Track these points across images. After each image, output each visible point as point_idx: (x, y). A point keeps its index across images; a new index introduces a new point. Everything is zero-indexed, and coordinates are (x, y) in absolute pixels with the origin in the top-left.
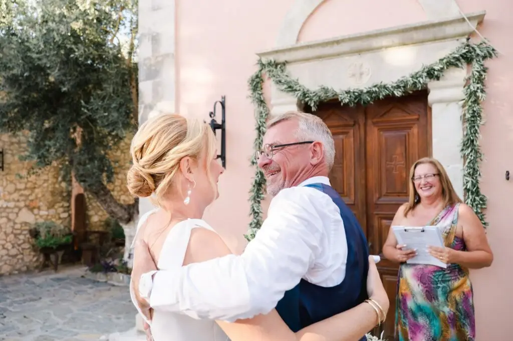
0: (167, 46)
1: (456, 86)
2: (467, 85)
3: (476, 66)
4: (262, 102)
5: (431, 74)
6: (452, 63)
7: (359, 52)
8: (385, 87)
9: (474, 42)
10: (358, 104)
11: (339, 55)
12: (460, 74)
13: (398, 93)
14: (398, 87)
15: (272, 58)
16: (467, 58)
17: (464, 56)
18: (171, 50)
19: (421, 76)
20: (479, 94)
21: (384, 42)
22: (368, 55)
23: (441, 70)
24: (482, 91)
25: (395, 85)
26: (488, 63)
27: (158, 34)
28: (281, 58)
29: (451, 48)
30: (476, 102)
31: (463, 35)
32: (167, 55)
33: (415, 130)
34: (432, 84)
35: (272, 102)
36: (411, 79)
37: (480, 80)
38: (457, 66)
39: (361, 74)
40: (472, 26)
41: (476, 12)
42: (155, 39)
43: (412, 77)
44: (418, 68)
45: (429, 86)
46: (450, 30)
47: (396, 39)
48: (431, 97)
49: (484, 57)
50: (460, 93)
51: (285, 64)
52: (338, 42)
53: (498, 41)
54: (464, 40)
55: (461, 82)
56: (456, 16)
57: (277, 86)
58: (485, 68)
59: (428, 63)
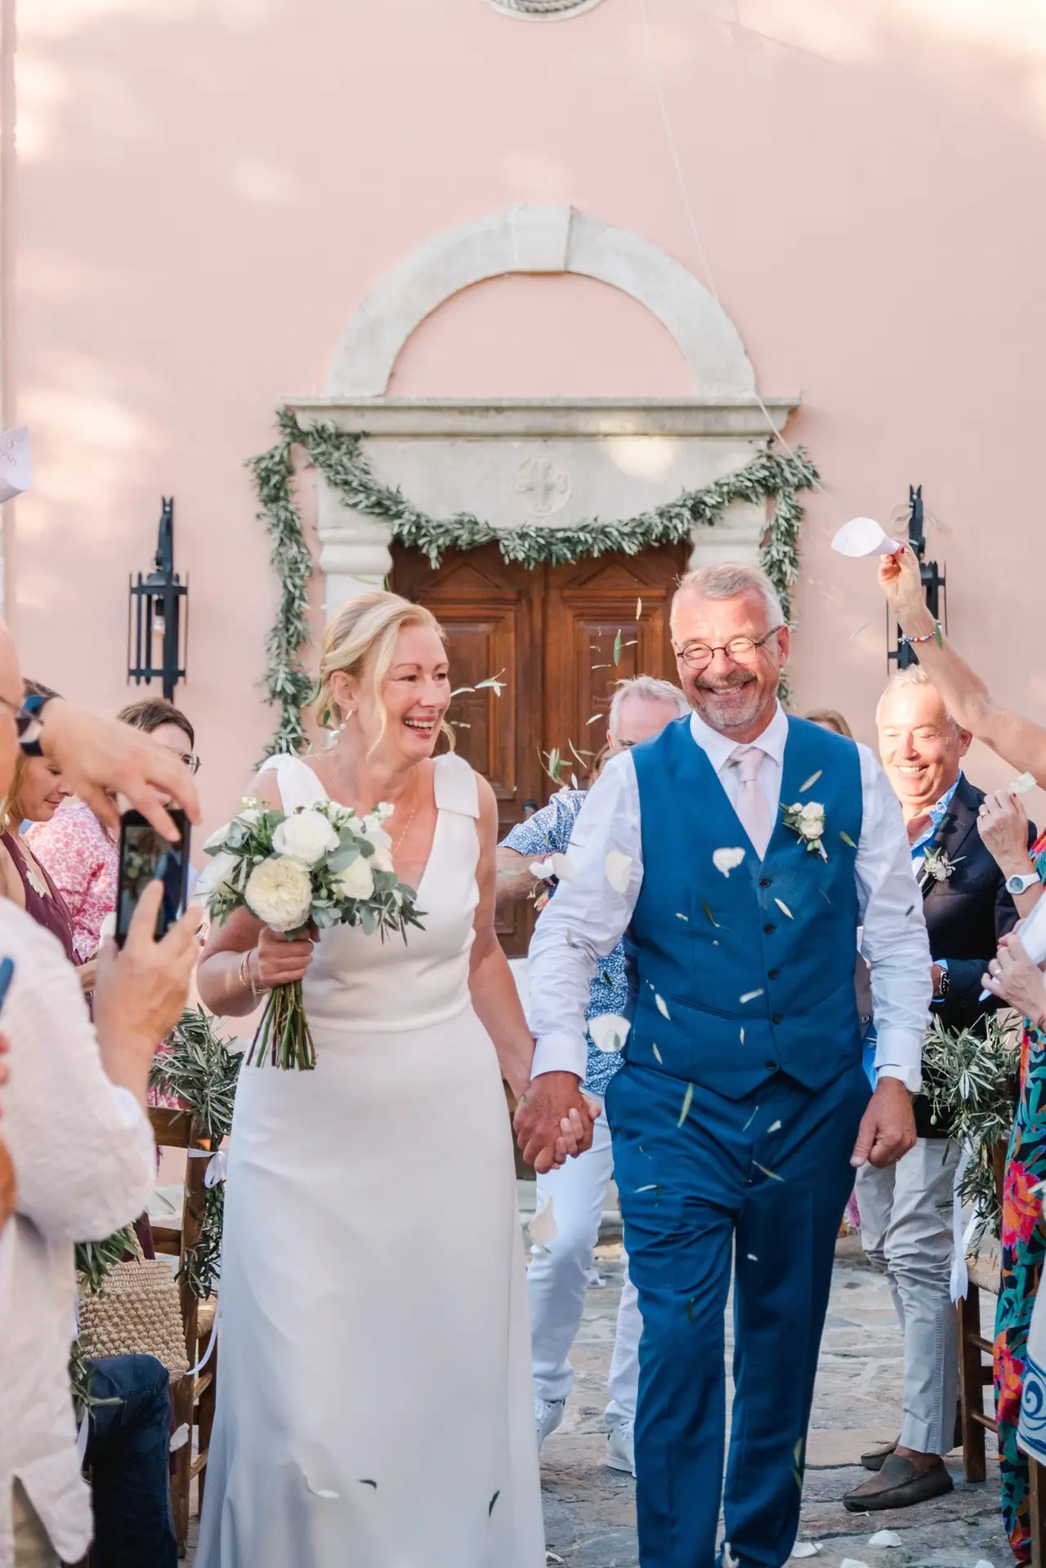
1: (747, 542)
2: (765, 543)
3: (782, 509)
4: (291, 531)
5: (697, 510)
7: (546, 435)
8: (604, 532)
9: (784, 449)
10: (546, 564)
11: (497, 436)
12: (753, 517)
13: (631, 548)
14: (633, 534)
15: (330, 422)
16: (768, 485)
17: (762, 482)
19: (678, 515)
20: (787, 567)
21: (605, 424)
22: (565, 446)
23: (717, 506)
24: (793, 562)
25: (627, 530)
26: (804, 499)
28: (354, 424)
29: (739, 459)
31: (761, 434)
33: (657, 623)
34: (700, 534)
35: (323, 534)
36: (657, 520)
37: (790, 536)
38: (747, 498)
39: (548, 489)
40: (775, 423)
41: (786, 395)
43: (661, 515)
44: (672, 496)
45: (694, 537)
46: (736, 422)
47: (628, 423)
49: (798, 487)
51: (357, 437)
52: (499, 410)
53: (828, 458)
54: (762, 444)
55: (756, 535)
56: (747, 396)
57: (338, 494)
58: (799, 513)
59: (692, 488)
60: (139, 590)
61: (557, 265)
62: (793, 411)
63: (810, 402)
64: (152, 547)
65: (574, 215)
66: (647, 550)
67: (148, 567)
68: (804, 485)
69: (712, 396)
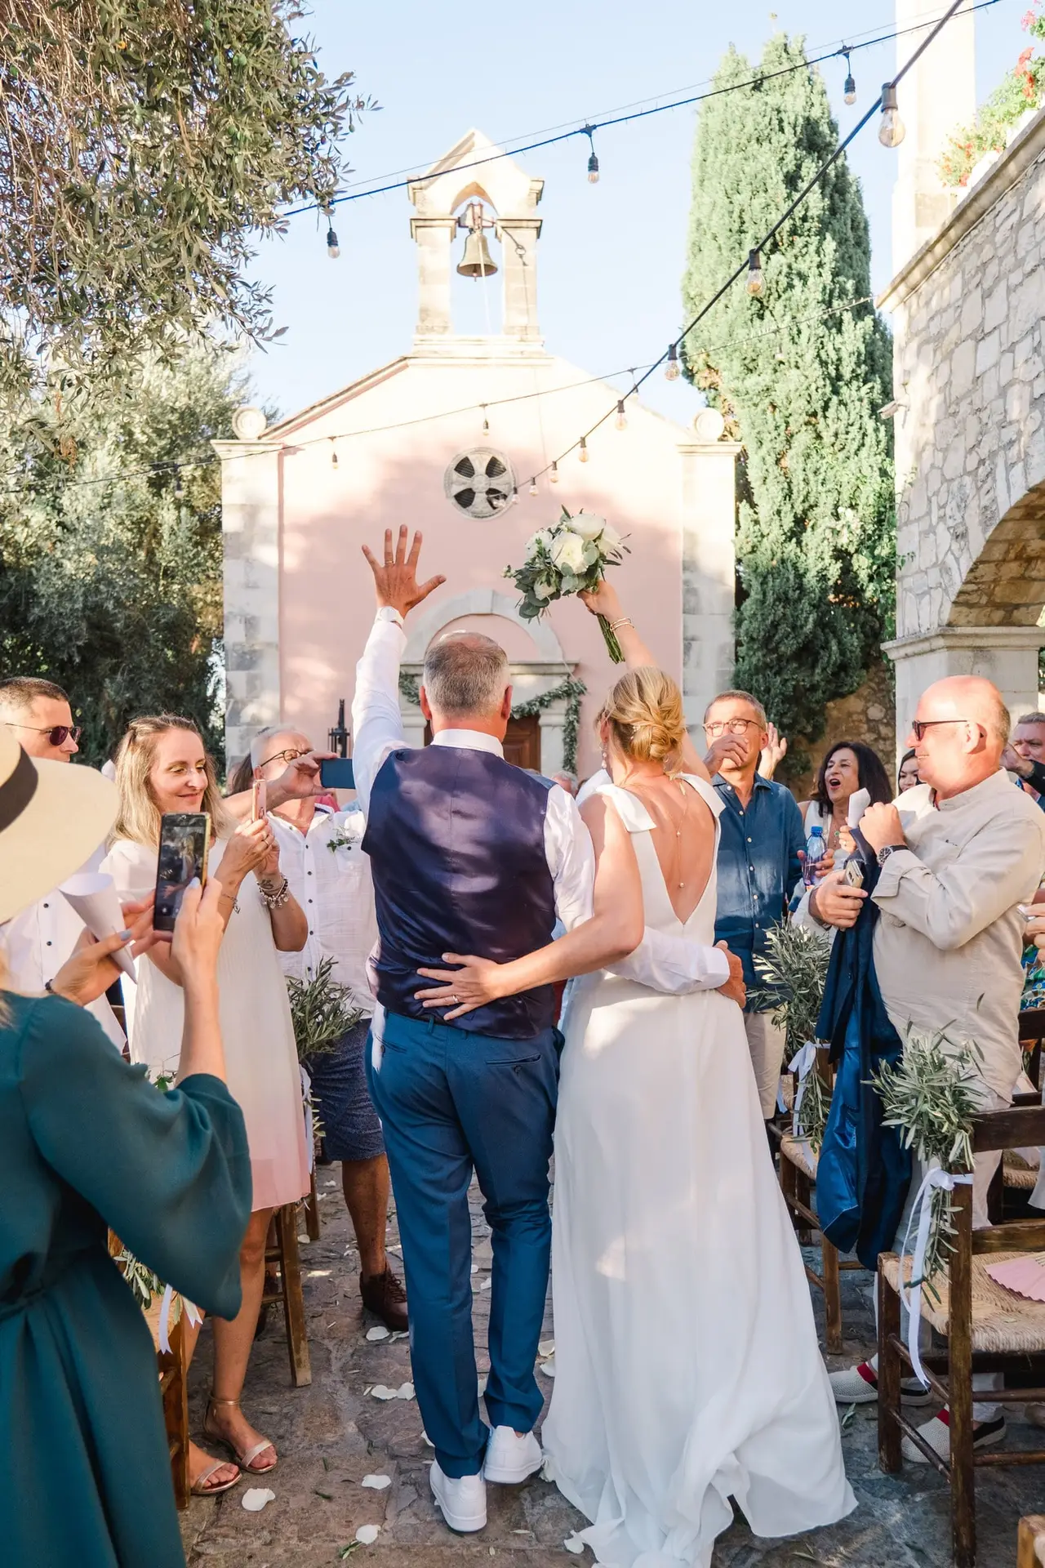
0: (267, 633)
1: (560, 714)
2: (567, 714)
3: (573, 702)
5: (542, 702)
6: (556, 696)
9: (574, 679)
12: (561, 706)
16: (568, 693)
17: (565, 692)
18: (275, 639)
19: (535, 704)
20: (575, 723)
23: (549, 701)
24: (578, 721)
26: (582, 698)
27: (253, 618)
29: (557, 683)
30: (573, 729)
31: (564, 674)
32: (269, 645)
33: (527, 745)
34: (543, 711)
36: (527, 706)
37: (576, 712)
38: (560, 698)
40: (570, 670)
41: (574, 659)
42: (250, 623)
43: (528, 704)
44: (532, 697)
45: (540, 712)
46: (556, 669)
48: (541, 721)
49: (579, 694)
50: (562, 720)
51: (413, 676)
53: (589, 681)
54: (565, 677)
55: (564, 712)
56: (560, 660)
57: (406, 697)
58: (579, 703)
59: (540, 694)
60: (332, 734)
61: (488, 612)
62: (577, 665)
63: (583, 662)
64: (337, 719)
65: (494, 593)
66: (523, 717)
67: (336, 726)
68: (581, 693)
69: (546, 660)
